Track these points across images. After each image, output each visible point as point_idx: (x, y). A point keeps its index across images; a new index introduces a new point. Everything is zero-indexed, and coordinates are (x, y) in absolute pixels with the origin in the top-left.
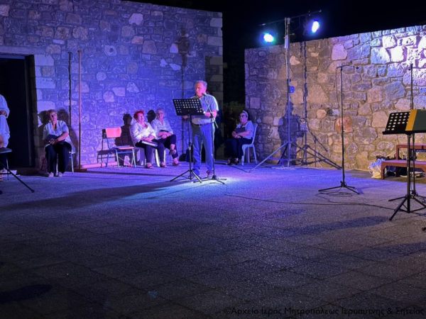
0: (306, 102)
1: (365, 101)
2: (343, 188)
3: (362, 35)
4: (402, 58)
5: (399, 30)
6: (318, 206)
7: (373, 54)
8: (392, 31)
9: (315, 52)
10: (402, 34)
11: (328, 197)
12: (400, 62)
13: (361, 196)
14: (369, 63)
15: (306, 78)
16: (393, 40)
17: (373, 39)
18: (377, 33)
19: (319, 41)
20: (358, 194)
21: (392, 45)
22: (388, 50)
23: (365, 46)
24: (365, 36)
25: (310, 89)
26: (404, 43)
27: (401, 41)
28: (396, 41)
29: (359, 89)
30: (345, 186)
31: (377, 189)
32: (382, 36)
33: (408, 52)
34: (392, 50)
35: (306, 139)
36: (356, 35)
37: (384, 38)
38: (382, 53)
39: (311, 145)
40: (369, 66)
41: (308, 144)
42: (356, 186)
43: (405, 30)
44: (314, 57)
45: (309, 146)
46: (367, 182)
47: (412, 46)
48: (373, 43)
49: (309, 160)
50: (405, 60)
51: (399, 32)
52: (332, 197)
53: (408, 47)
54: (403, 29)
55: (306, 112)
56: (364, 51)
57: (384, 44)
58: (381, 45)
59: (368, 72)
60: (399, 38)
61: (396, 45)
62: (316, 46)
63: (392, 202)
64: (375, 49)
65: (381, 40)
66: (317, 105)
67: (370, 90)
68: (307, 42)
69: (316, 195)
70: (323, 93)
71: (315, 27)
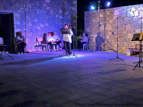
0: (105, 30)
1: (125, 30)
2: (117, 59)
3: (124, 7)
4: (138, 15)
5: (137, 5)
6: (109, 65)
7: (128, 13)
8: (135, 6)
9: (108, 13)
10: (138, 7)
11: (112, 62)
12: (137, 16)
13: (123, 62)
14: (127, 16)
15: (105, 21)
16: (135, 9)
17: (128, 8)
18: (130, 6)
19: (110, 9)
20: (123, 61)
21: (135, 10)
22: (133, 12)
23: (125, 10)
24: (125, 7)
25: (106, 25)
26: (139, 9)
27: (138, 9)
28: (136, 9)
29: (123, 25)
30: (118, 58)
31: (129, 59)
32: (131, 7)
33: (140, 13)
34: (134, 12)
35: (105, 42)
36: (122, 7)
37: (132, 8)
38: (131, 13)
39: (106, 44)
40: (127, 17)
41: (105, 44)
42: (122, 58)
43: (139, 5)
44: (108, 14)
45: (106, 45)
46: (125, 57)
47: (141, 11)
48: (128, 10)
49: (106, 49)
50: (139, 15)
51: (137, 6)
52: (114, 62)
53: (140, 11)
54: (138, 5)
55: (105, 33)
56: (125, 12)
57: (132, 10)
58: (131, 10)
59: (126, 19)
60: (137, 8)
61: (136, 11)
62: (109, 10)
63: (134, 64)
64: (129, 12)
65: (131, 9)
66: (109, 30)
67: (127, 26)
68: (106, 9)
69: (108, 61)
70: (111, 27)
71: (109, 4)
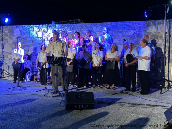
0: (3, 51)
1: (28, 52)
2: (18, 87)
4: (42, 36)
5: (40, 25)
6: (7, 95)
7: (31, 34)
9: (7, 31)
11: (12, 91)
14: (29, 37)
15: (3, 41)
17: (30, 28)
19: (9, 26)
20: (25, 89)
21: (38, 31)
22: (36, 33)
23: (27, 30)
24: (27, 26)
25: (4, 46)
26: (42, 30)
29: (26, 47)
31: (32, 87)
32: (34, 27)
35: (3, 67)
36: (24, 26)
39: (5, 70)
42: (24, 86)
43: (43, 26)
46: (28, 84)
47: (45, 32)
49: (4, 76)
55: (3, 55)
57: (35, 30)
59: (29, 40)
60: (40, 28)
62: (7, 28)
63: (37, 92)
66: (8, 52)
67: (30, 48)
68: (3, 26)
69: (7, 91)
70: (10, 48)
71: (7, 20)
